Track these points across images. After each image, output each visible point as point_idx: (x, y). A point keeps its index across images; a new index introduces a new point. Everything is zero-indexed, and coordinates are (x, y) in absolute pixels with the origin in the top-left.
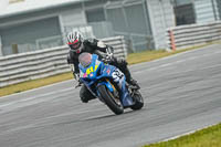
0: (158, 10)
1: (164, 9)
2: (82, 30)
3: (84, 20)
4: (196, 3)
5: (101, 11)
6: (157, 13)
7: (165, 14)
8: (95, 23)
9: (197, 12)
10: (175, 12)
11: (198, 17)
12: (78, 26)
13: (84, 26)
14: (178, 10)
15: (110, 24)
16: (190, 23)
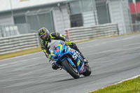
0: (60, 17)
1: (63, 17)
2: (11, 28)
3: (13, 22)
4: (83, 13)
5: (23, 17)
6: (59, 19)
7: (64, 20)
8: (19, 25)
9: (85, 19)
10: (71, 19)
11: (85, 22)
12: (9, 26)
13: (12, 26)
14: (72, 17)
15: (29, 25)
16: (80, 26)
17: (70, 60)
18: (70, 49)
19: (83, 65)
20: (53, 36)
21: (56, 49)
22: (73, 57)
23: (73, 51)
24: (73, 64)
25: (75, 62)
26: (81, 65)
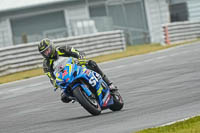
1: (160, 7)
4: (188, 2)
5: (103, 7)
9: (190, 10)
10: (170, 10)
11: (191, 15)
12: (82, 20)
13: (86, 20)
16: (183, 20)
17: (85, 87)
18: (85, 69)
19: (108, 93)
20: (61, 50)
21: (63, 71)
22: (90, 82)
23: (91, 73)
24: (90, 93)
25: (94, 89)
26: (103, 94)
